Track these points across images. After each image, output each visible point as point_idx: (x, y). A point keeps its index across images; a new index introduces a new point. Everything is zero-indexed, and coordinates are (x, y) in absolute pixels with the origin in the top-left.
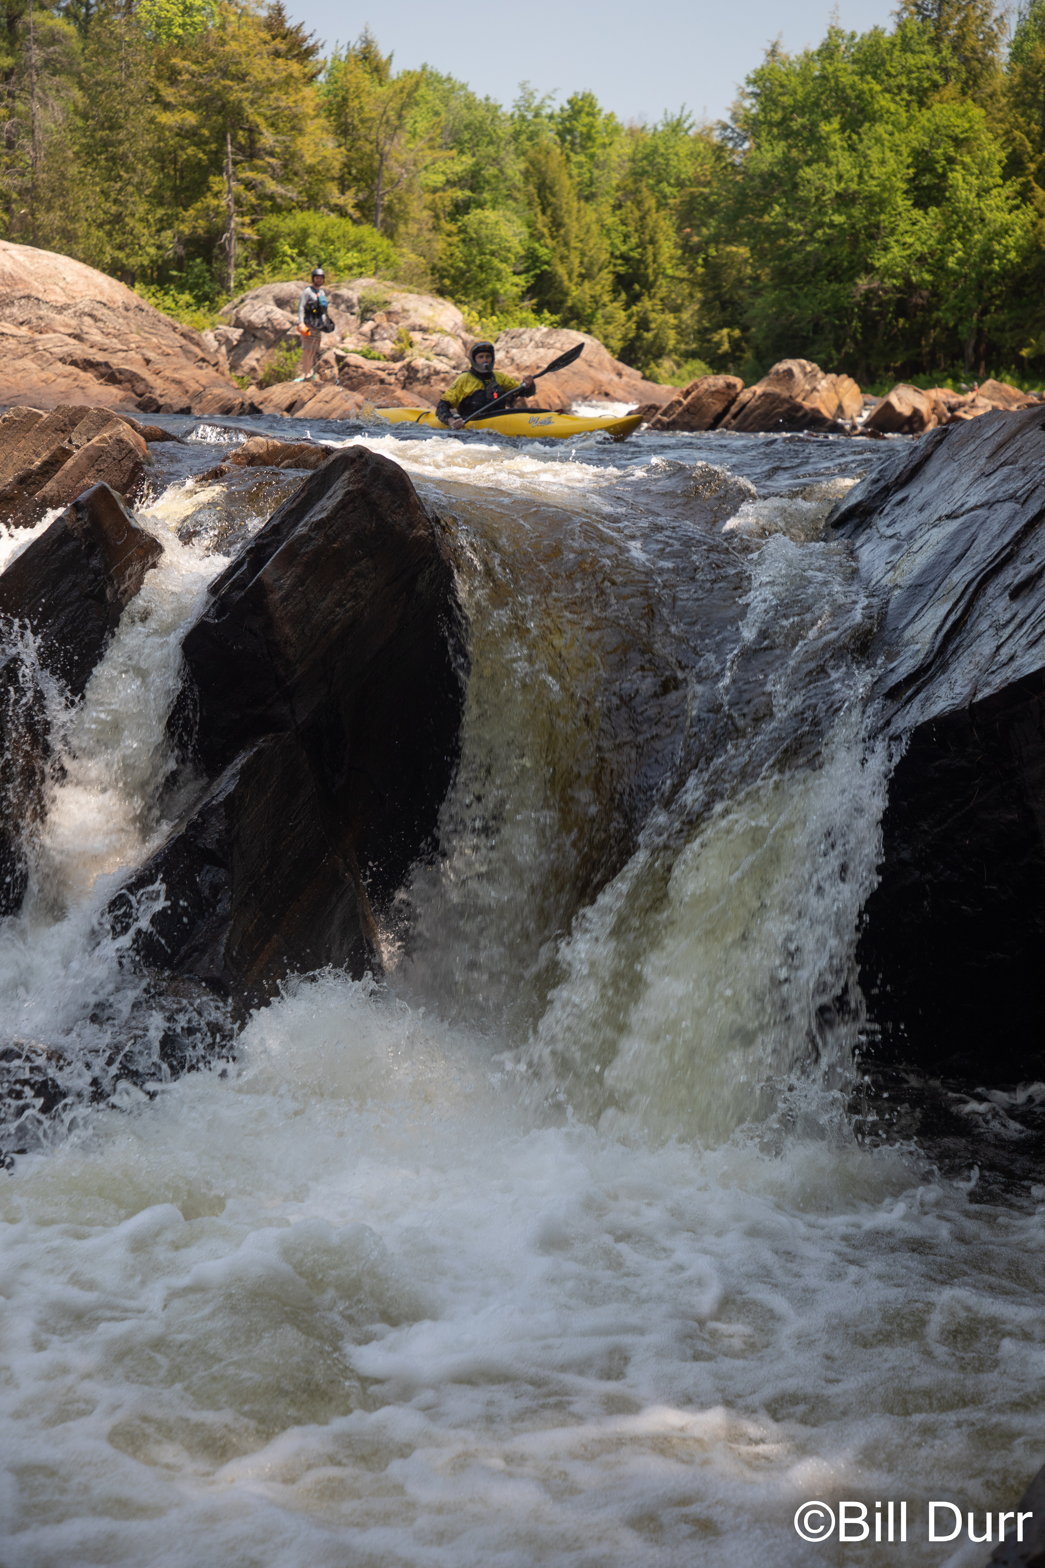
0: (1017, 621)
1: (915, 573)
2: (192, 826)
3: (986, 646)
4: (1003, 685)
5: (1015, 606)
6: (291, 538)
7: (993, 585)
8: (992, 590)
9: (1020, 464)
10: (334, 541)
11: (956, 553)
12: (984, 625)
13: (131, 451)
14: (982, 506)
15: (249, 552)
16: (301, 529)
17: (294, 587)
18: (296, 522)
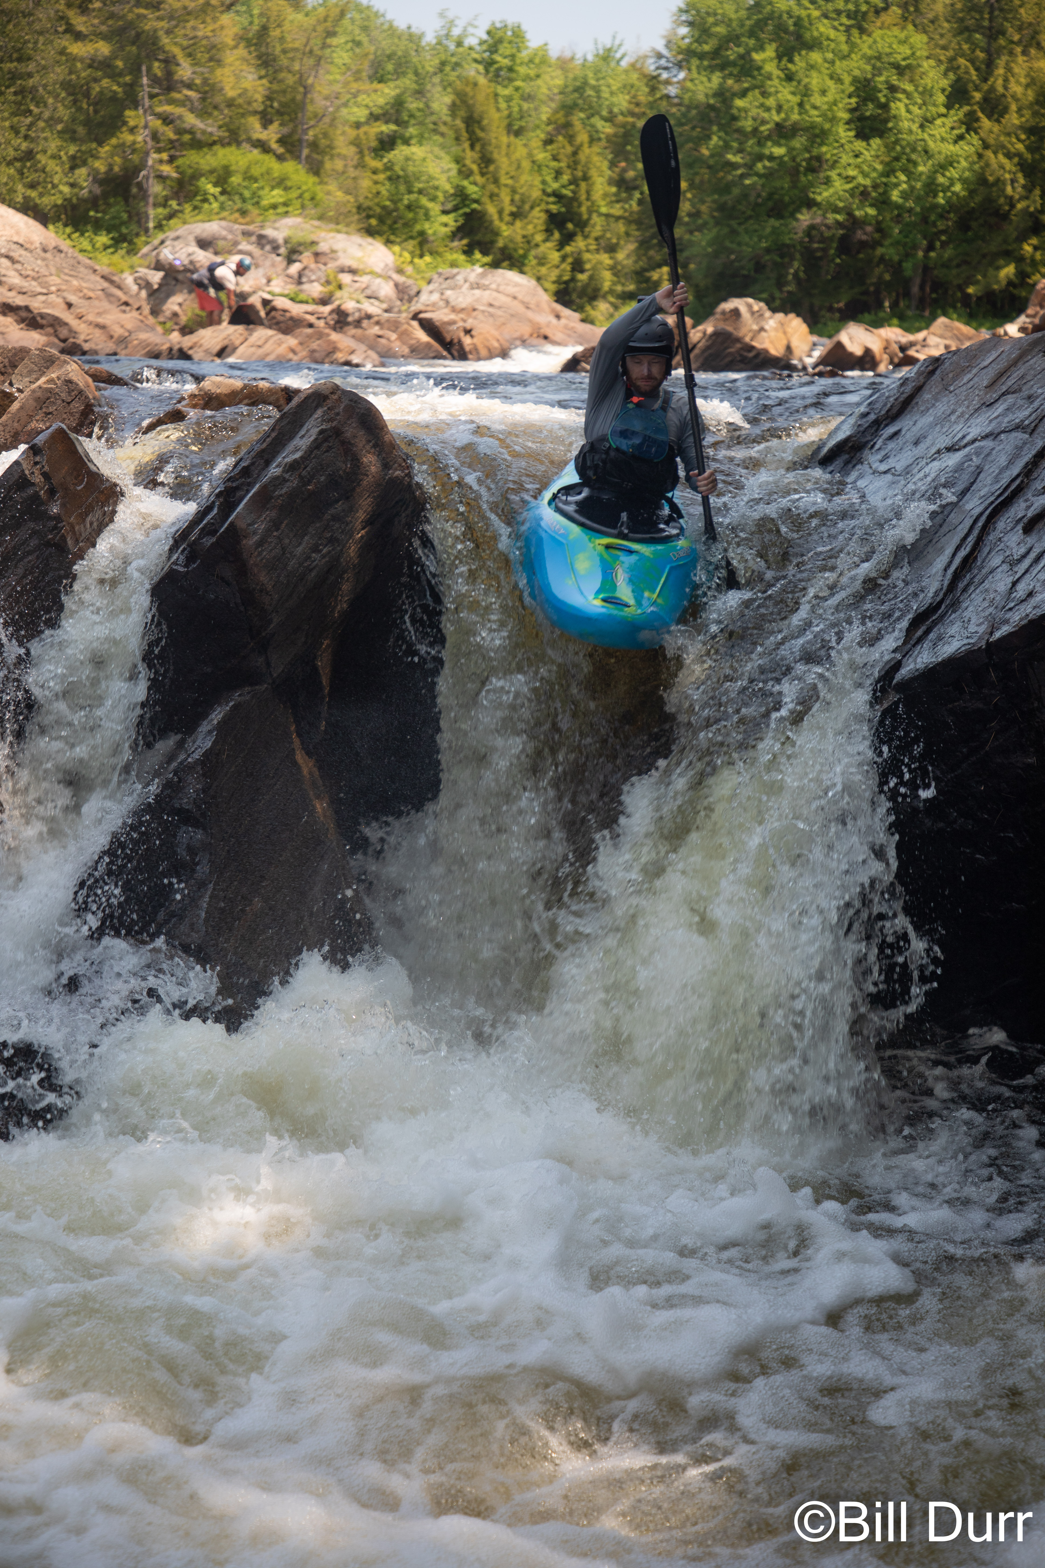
0: (1032, 556)
2: (168, 785)
3: (1001, 582)
4: (1023, 623)
5: (1030, 540)
6: (264, 480)
7: (1003, 519)
8: (1002, 524)
9: (1025, 392)
10: (309, 482)
11: (961, 486)
12: (996, 560)
13: (81, 392)
14: (986, 436)
15: (218, 495)
16: (274, 470)
17: (268, 532)
18: (268, 463)
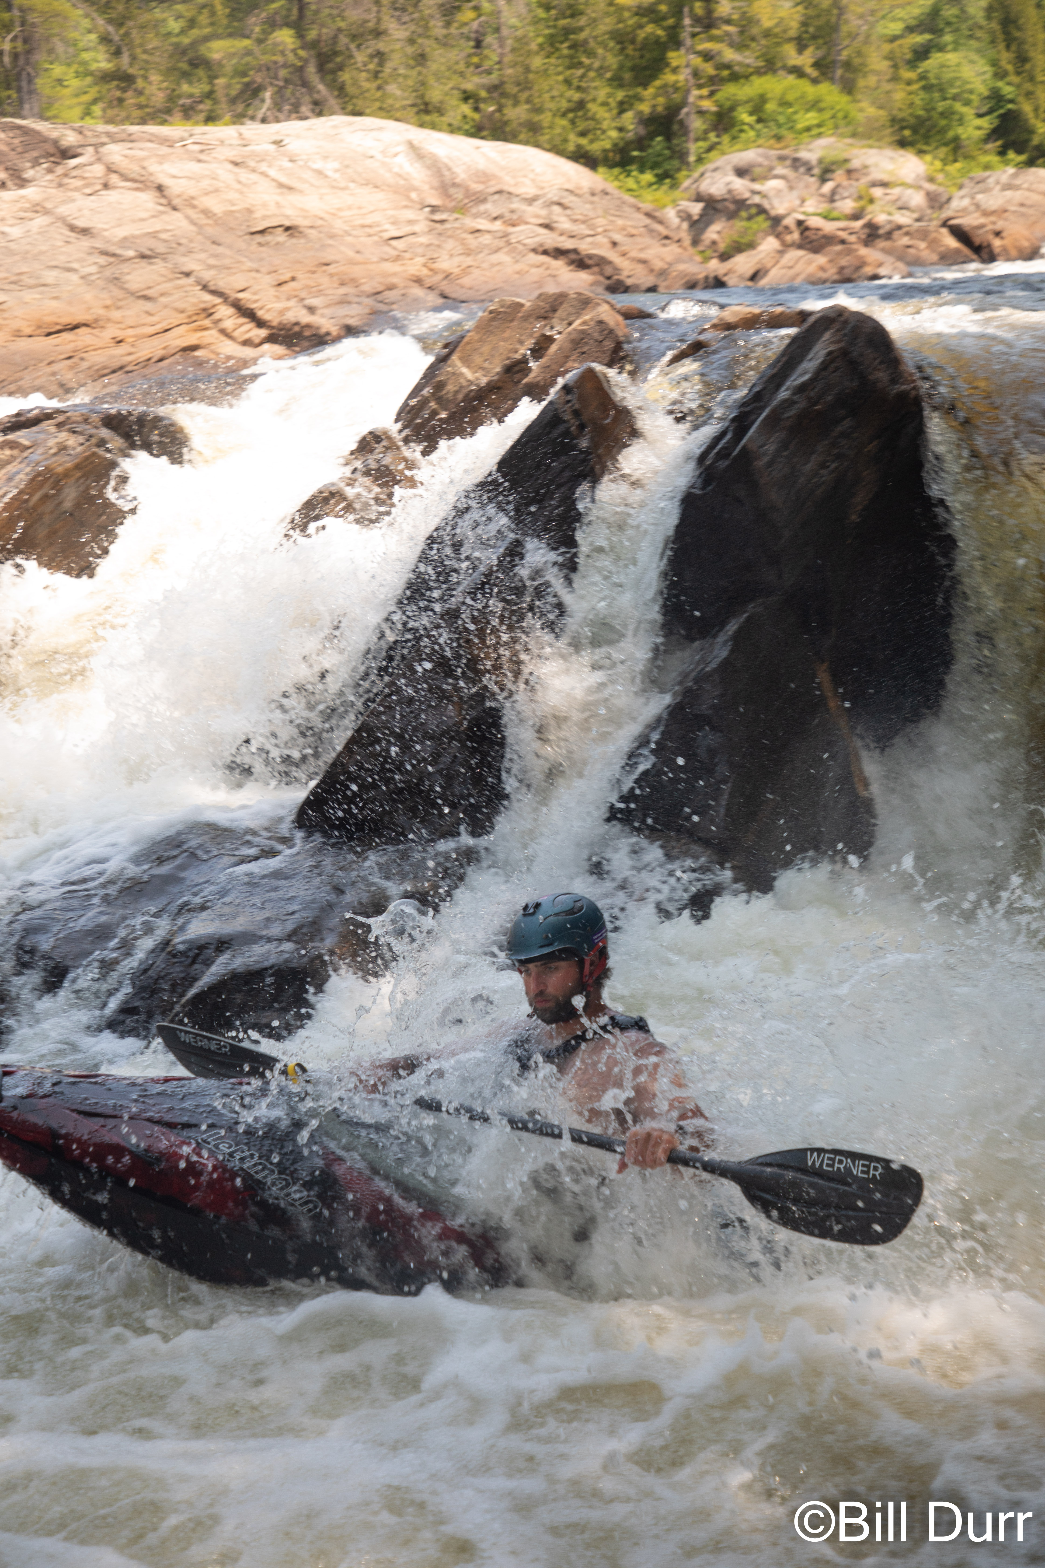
2: (688, 692)
6: (774, 404)
10: (817, 403)
13: (611, 331)
15: (732, 421)
16: (783, 394)
17: (778, 452)
18: (778, 387)
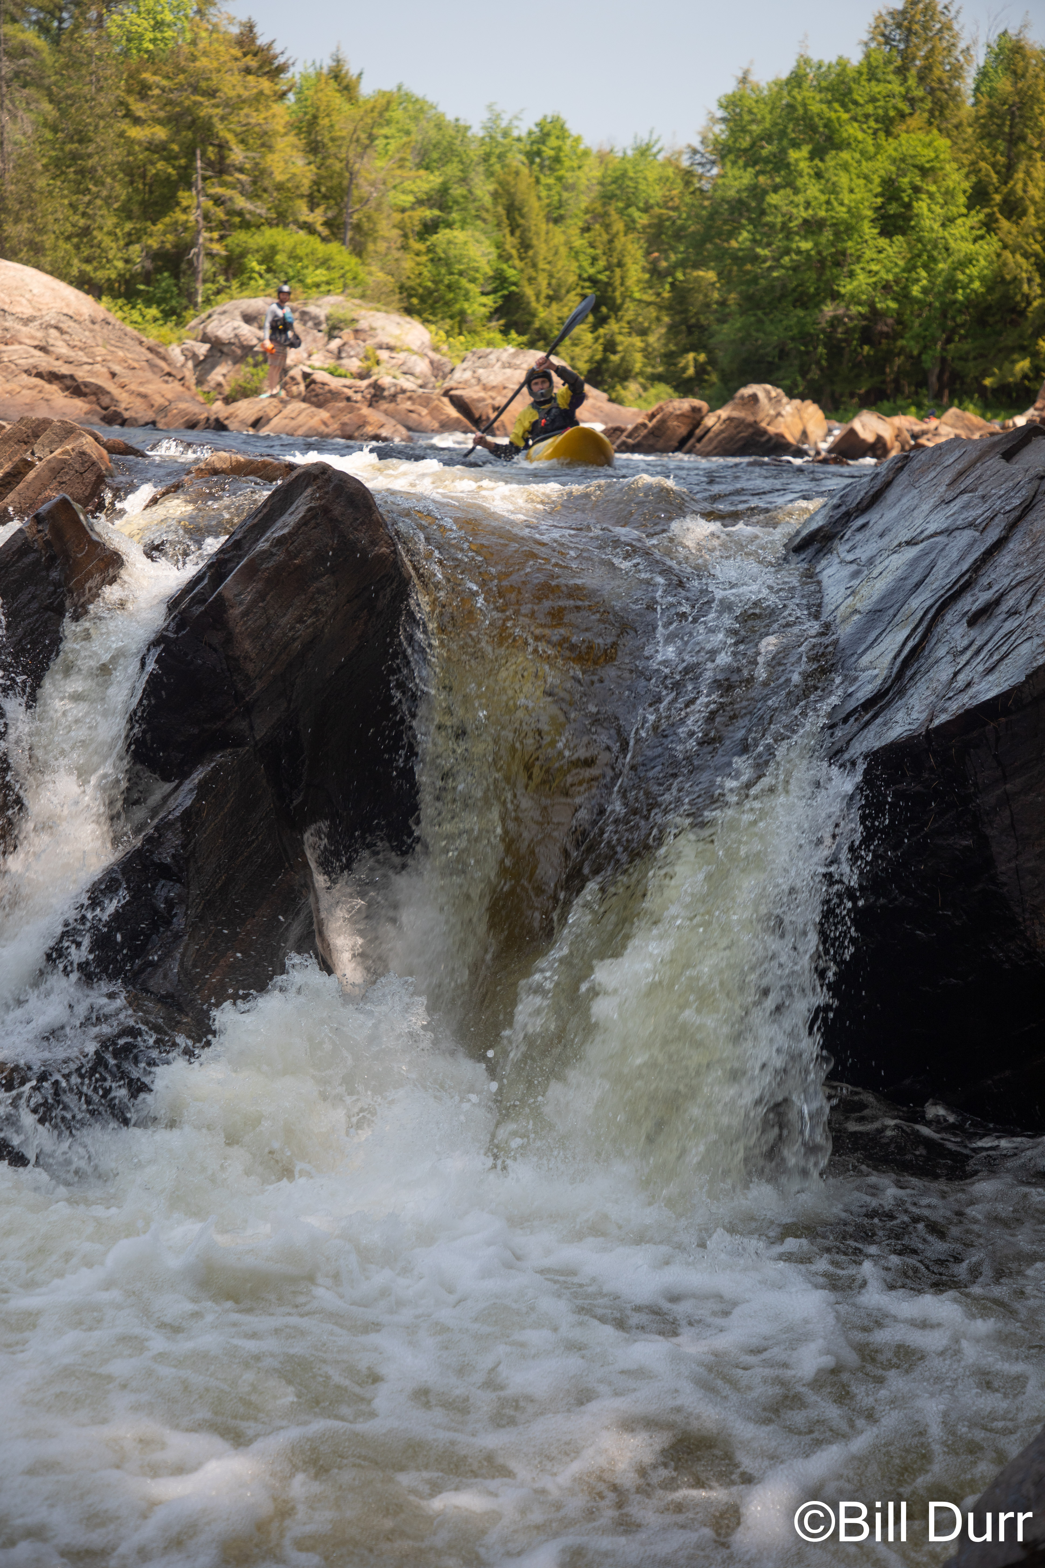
0: (974, 648)
1: (875, 598)
2: (149, 840)
3: (944, 672)
4: (960, 712)
5: (973, 633)
6: (252, 553)
7: (951, 612)
8: (950, 616)
9: (980, 492)
10: (296, 557)
11: (915, 579)
12: (942, 651)
13: (94, 463)
14: (941, 533)
15: (210, 566)
16: (262, 545)
17: (254, 602)
18: (257, 538)
